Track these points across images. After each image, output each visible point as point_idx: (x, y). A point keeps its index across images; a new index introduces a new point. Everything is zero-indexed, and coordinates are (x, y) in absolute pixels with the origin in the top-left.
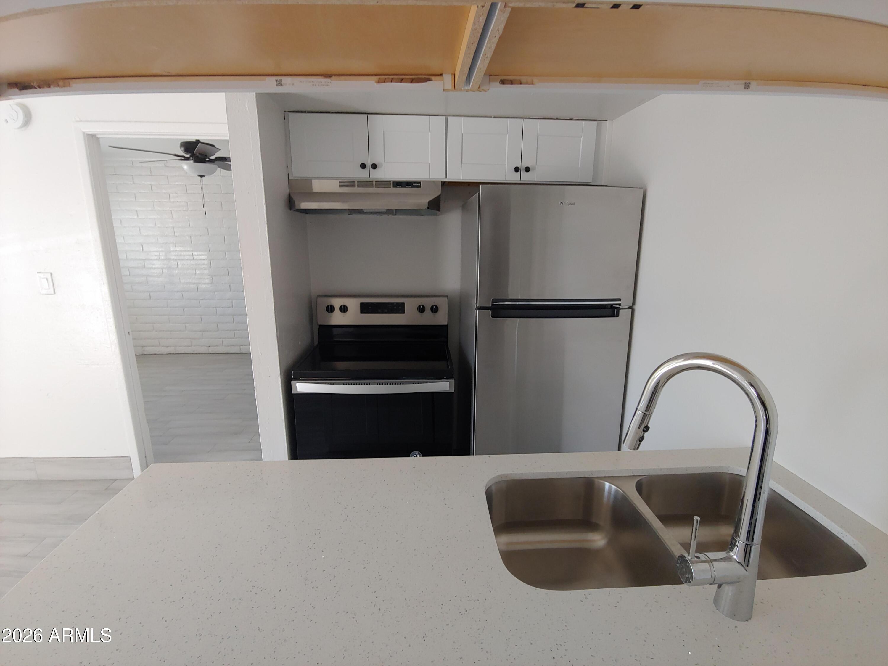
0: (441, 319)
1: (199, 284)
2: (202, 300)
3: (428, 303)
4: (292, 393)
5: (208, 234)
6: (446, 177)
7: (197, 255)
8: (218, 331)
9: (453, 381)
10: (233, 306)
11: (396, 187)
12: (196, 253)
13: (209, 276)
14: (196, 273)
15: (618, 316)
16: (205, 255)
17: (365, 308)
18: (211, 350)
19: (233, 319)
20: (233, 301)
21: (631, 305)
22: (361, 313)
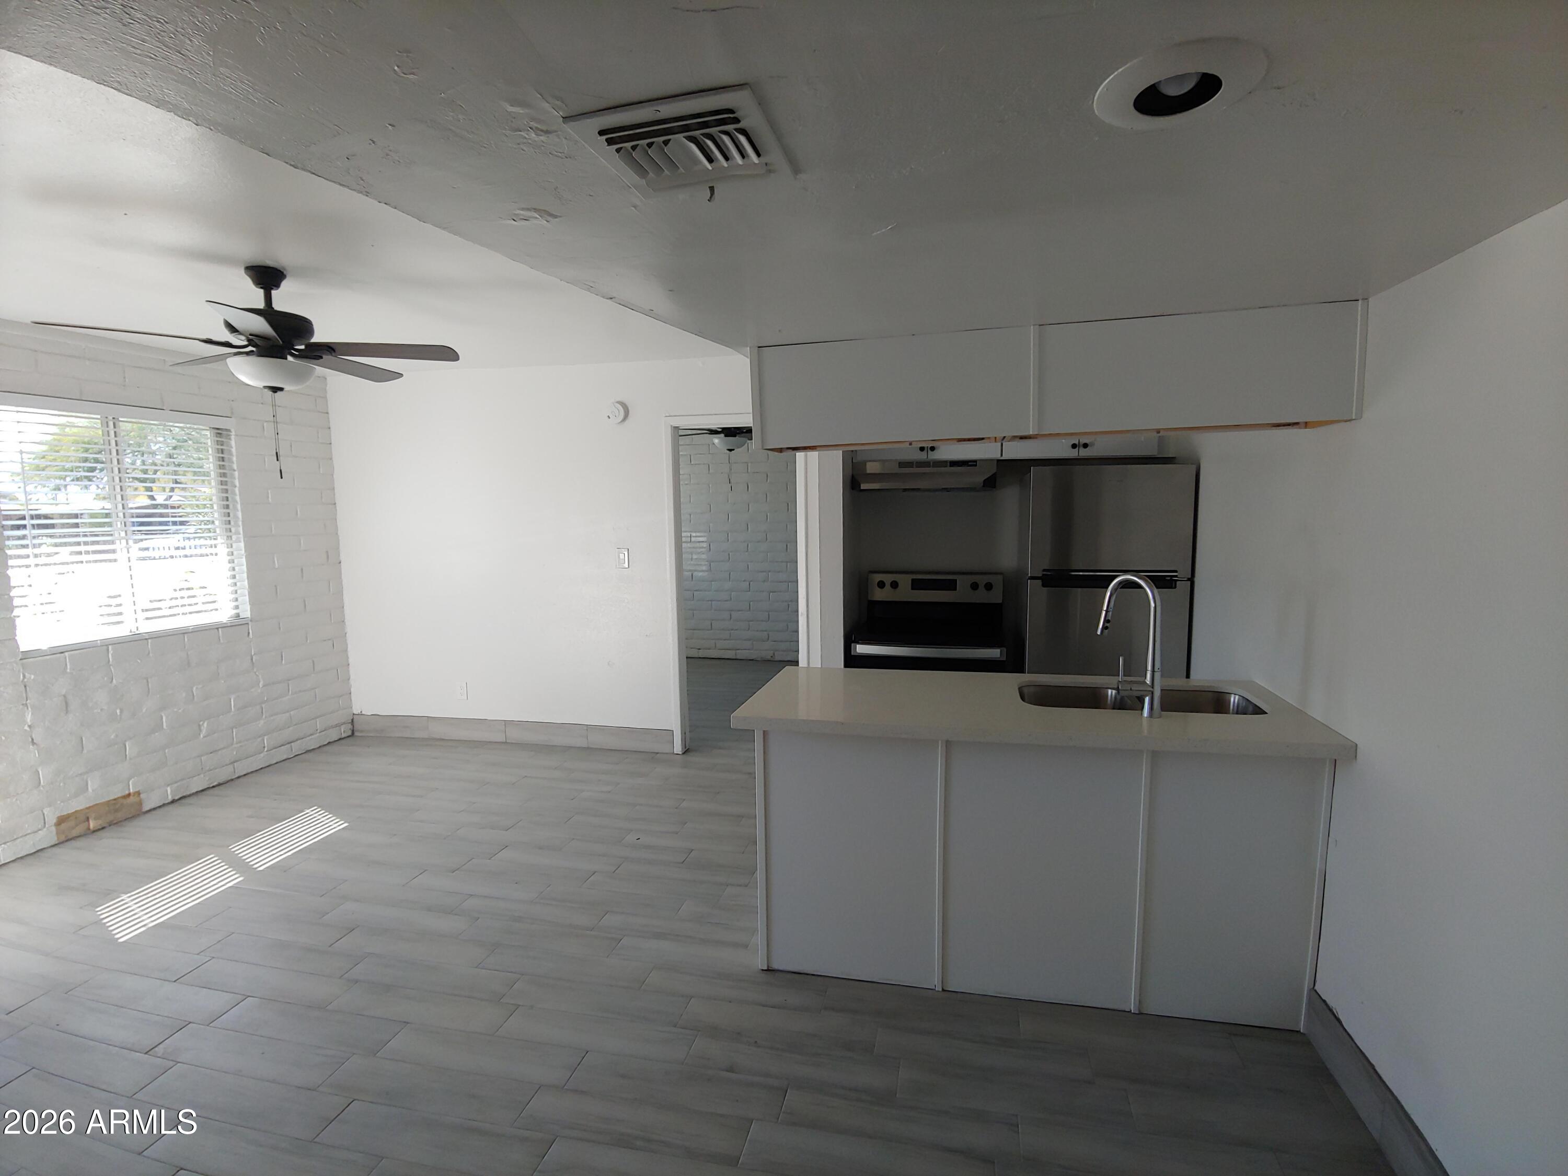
0: (995, 597)
1: (695, 571)
2: (696, 591)
3: (982, 580)
4: (852, 654)
5: (710, 511)
6: (1002, 455)
7: (696, 537)
8: (712, 629)
9: (1005, 649)
10: (731, 599)
11: (953, 466)
12: (694, 534)
13: (707, 561)
14: (692, 558)
15: (1175, 587)
16: (705, 536)
17: (917, 585)
18: (702, 654)
19: (731, 615)
20: (732, 593)
21: (1190, 577)
22: (912, 589)
